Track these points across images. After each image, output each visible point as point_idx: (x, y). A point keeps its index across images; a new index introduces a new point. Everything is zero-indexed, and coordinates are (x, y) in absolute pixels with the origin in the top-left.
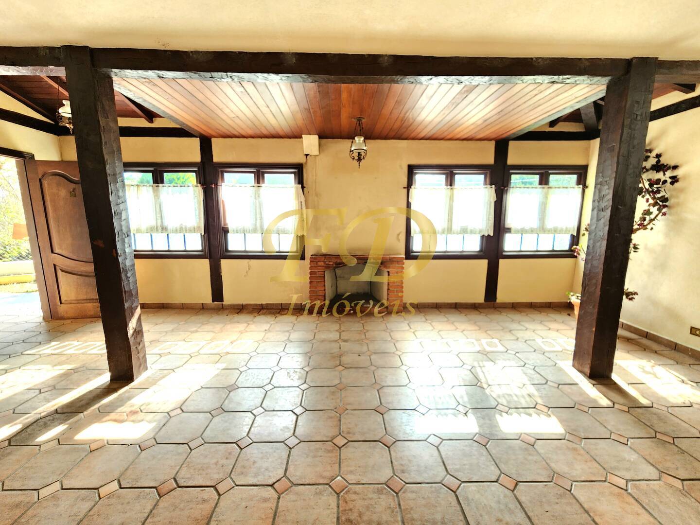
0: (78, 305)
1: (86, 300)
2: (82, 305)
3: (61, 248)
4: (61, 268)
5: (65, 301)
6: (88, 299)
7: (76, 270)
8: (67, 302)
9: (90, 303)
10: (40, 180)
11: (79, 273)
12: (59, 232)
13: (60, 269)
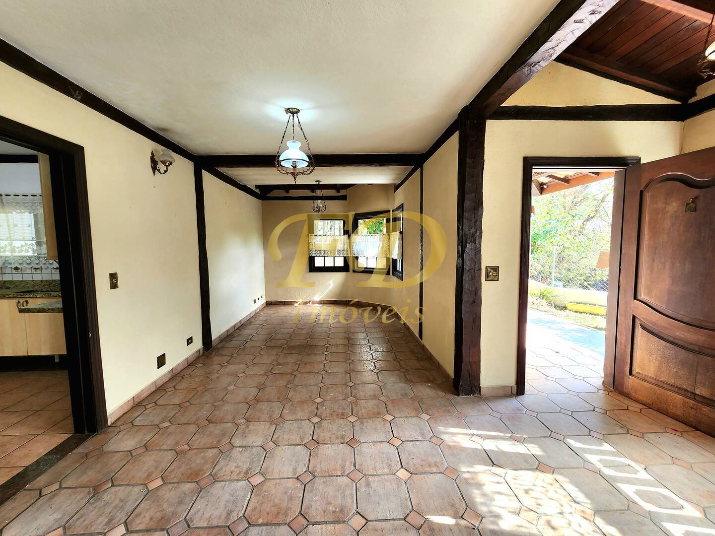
0: (657, 388)
1: (672, 386)
2: (664, 391)
3: (649, 293)
4: (643, 324)
5: (638, 373)
6: (677, 387)
7: (666, 333)
8: (639, 376)
9: (679, 393)
10: (641, 192)
11: (671, 339)
12: (651, 269)
13: (641, 325)
